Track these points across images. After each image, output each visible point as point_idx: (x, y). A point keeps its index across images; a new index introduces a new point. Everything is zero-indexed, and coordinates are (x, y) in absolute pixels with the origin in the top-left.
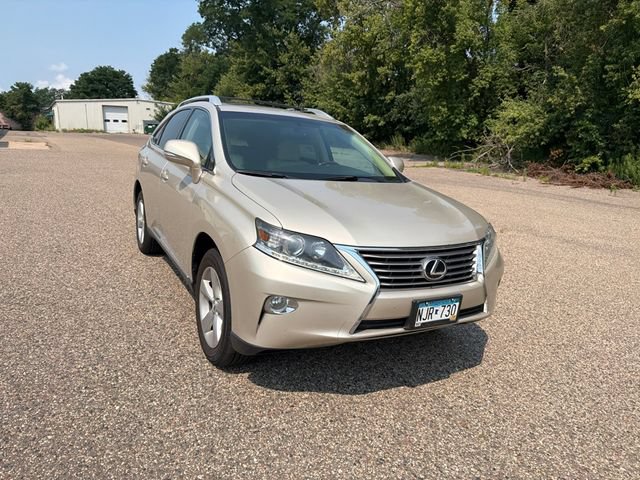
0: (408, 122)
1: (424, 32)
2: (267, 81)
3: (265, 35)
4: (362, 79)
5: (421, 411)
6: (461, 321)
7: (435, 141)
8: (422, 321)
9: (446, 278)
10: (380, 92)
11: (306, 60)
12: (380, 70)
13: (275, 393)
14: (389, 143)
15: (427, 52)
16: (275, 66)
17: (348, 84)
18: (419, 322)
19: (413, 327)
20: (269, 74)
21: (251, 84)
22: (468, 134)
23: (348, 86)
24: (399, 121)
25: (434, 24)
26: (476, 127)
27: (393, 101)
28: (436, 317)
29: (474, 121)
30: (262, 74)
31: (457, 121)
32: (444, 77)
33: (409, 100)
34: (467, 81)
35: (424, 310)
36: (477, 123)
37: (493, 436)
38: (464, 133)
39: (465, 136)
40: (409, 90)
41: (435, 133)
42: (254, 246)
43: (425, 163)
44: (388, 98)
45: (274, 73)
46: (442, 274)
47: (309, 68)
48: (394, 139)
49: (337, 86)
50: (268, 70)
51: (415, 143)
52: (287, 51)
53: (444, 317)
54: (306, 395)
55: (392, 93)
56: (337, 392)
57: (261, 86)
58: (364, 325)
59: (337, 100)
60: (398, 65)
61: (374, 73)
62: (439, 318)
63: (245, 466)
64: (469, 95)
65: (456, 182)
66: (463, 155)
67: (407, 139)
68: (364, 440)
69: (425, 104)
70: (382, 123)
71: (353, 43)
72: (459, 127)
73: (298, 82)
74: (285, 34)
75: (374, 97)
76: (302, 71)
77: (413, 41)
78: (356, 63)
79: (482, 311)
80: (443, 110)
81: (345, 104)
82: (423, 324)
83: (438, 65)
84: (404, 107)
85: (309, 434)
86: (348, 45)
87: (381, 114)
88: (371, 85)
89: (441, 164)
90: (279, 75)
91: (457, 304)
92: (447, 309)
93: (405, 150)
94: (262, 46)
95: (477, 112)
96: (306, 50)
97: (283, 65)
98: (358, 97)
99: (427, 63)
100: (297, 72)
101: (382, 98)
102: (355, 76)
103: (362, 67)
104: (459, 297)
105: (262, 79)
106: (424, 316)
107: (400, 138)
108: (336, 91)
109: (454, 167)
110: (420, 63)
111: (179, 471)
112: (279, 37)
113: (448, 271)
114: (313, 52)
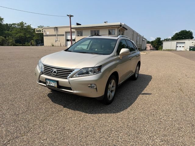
18: (47, 84)
79: (72, 90)
113: (57, 74)
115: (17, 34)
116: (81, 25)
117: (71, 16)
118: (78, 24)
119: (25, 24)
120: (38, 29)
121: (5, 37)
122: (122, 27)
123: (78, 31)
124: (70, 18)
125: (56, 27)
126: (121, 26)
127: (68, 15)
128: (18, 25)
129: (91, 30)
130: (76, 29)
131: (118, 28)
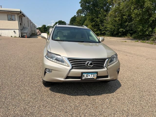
0: (132, 30)
1: (135, 6)
2: (95, 22)
3: (95, 11)
4: (119, 20)
5: (87, 102)
6: (97, 79)
7: (138, 35)
8: (85, 78)
9: (93, 67)
10: (124, 23)
11: (105, 16)
12: (124, 17)
13: (53, 93)
14: (126, 36)
15: (136, 11)
16: (97, 18)
17: (115, 21)
18: (83, 78)
19: (82, 79)
20: (96, 20)
21: (91, 23)
22: (148, 33)
23: (115, 22)
24: (129, 30)
25: (138, 4)
26: (151, 31)
27: (127, 25)
28: (89, 77)
29: (150, 29)
30: (94, 20)
31: (145, 30)
32: (141, 18)
33: (132, 24)
34: (148, 18)
35: (85, 75)
36: (151, 30)
37: (103, 111)
38: (147, 33)
39: (147, 34)
40: (132, 22)
41: (139, 33)
42: (45, 56)
43: (135, 41)
44: (126, 24)
45: (97, 20)
46: (92, 66)
47: (106, 18)
48: (128, 35)
49: (112, 22)
50: (96, 19)
51: (133, 36)
52: (100, 14)
53: (92, 77)
54: (60, 94)
55: (127, 23)
56: (68, 95)
57: (94, 23)
58: (67, 77)
59: (113, 25)
60: (129, 15)
61: (122, 18)
62: (90, 78)
63: (33, 107)
64: (149, 22)
65: (141, 46)
66: (146, 39)
67: (131, 34)
68: (66, 107)
69: (136, 25)
70: (124, 31)
71: (117, 11)
72: (145, 31)
73: (103, 21)
74: (100, 10)
75: (122, 24)
76: (104, 18)
77: (132, 9)
78: (117, 16)
79: (108, 77)
80: (141, 27)
81: (114, 26)
82: (85, 79)
83: (140, 14)
84: (130, 26)
85: (54, 103)
86: (115, 11)
87: (124, 28)
88: (121, 21)
89: (139, 41)
90: (98, 20)
91: (96, 74)
92: (93, 75)
93: (131, 38)
94: (94, 13)
95: (152, 27)
96: (105, 13)
97: (99, 17)
98: (118, 24)
99: (136, 14)
100: (103, 19)
101: (124, 24)
102: (117, 19)
103: (119, 16)
104: (97, 73)
105: (94, 21)
106: (85, 76)
107: (129, 34)
108: (112, 23)
109: (143, 42)
110: (134, 14)
111: (19, 106)
112: (98, 11)
113: (94, 65)
114: (107, 13)
122: (22, 14)
126: (20, 12)
131: (18, 14)
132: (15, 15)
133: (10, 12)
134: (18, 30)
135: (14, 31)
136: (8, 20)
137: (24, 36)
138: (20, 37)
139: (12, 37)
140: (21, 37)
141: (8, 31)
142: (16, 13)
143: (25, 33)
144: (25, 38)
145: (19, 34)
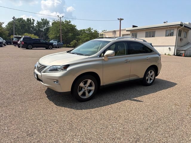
115: (85, 38)
116: (137, 27)
117: (121, 19)
118: (134, 26)
119: (92, 29)
120: (101, 34)
121: (77, 41)
122: (183, 26)
123: (132, 34)
124: (120, 22)
125: (115, 30)
126: (181, 25)
127: (119, 19)
128: (87, 30)
129: (147, 31)
130: (131, 32)
131: (178, 27)
132: (174, 29)
133: (169, 27)
134: (174, 47)
135: (169, 48)
136: (166, 36)
137: (181, 54)
138: (174, 55)
139: (165, 54)
140: (176, 55)
141: (163, 48)
142: (176, 27)
143: (183, 50)
144: (182, 56)
145: (174, 52)
